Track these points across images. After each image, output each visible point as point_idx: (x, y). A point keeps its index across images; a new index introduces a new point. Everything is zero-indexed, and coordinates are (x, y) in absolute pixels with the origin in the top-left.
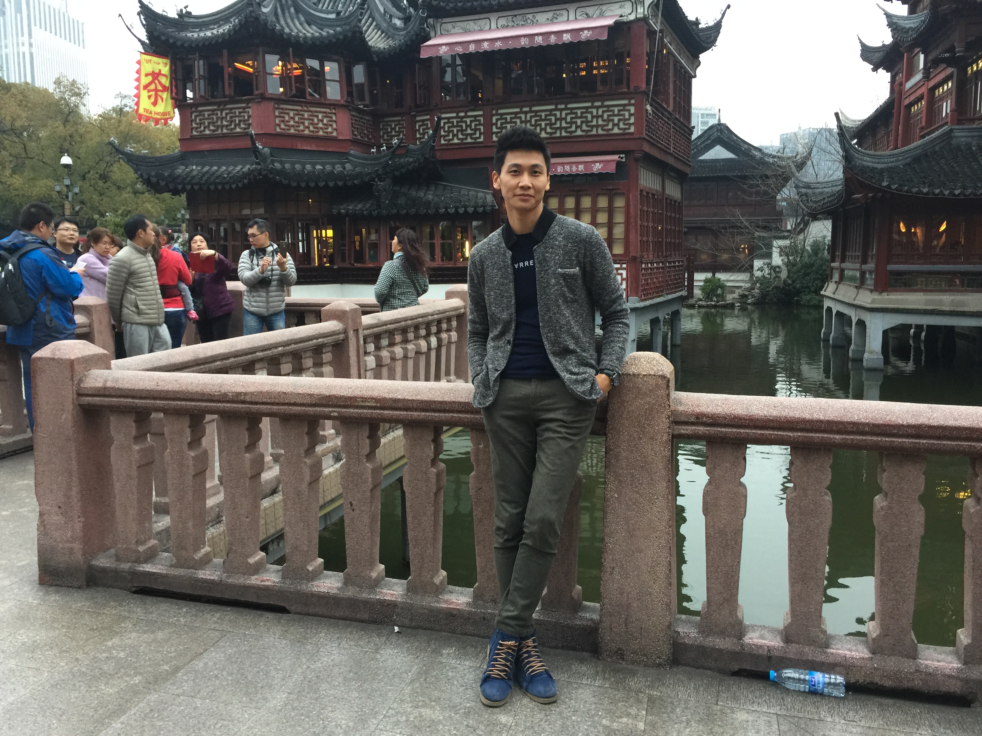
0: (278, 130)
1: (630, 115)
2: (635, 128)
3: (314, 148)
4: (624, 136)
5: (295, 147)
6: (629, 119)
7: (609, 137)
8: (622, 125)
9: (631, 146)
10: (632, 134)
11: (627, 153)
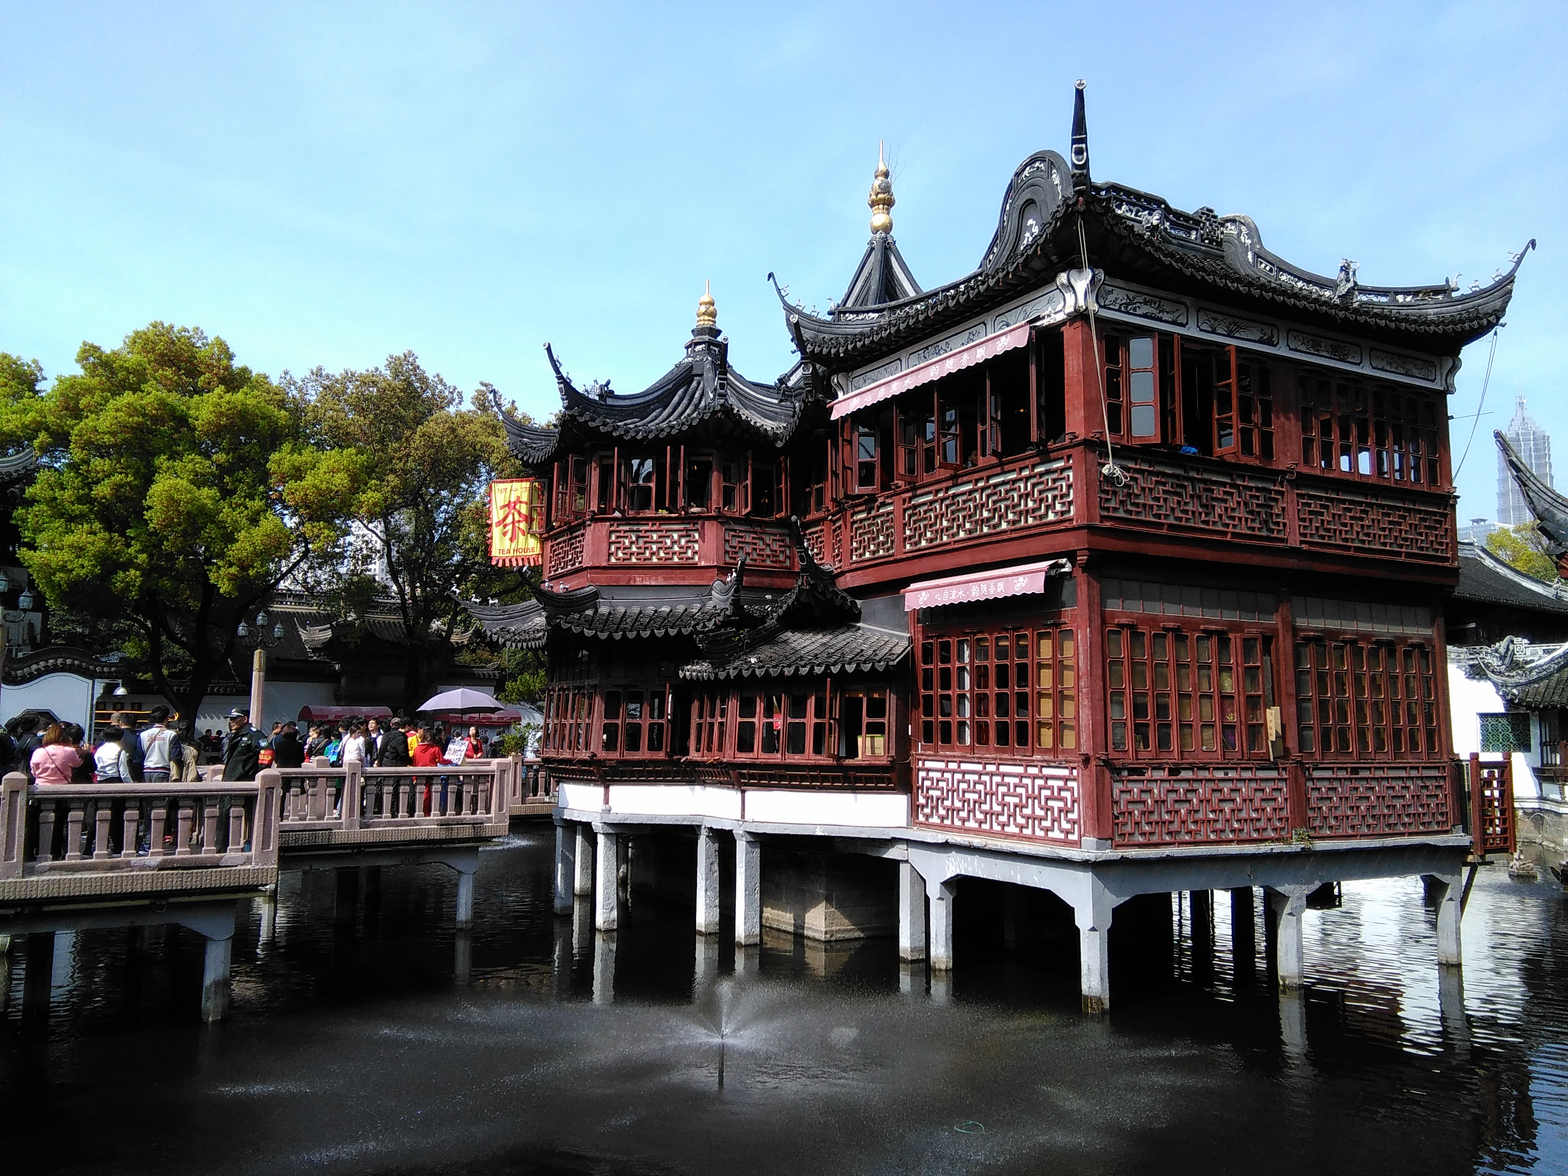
0: (613, 560)
1: (1069, 486)
2: (1077, 510)
3: (661, 582)
4: (1063, 526)
5: (632, 583)
6: (1068, 495)
7: (1044, 530)
8: (1058, 507)
9: (1072, 541)
10: (1071, 520)
11: (1071, 556)
